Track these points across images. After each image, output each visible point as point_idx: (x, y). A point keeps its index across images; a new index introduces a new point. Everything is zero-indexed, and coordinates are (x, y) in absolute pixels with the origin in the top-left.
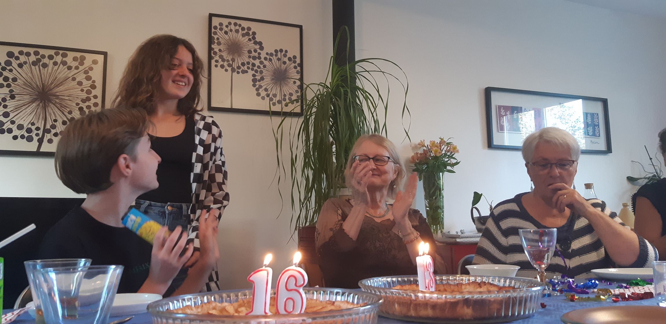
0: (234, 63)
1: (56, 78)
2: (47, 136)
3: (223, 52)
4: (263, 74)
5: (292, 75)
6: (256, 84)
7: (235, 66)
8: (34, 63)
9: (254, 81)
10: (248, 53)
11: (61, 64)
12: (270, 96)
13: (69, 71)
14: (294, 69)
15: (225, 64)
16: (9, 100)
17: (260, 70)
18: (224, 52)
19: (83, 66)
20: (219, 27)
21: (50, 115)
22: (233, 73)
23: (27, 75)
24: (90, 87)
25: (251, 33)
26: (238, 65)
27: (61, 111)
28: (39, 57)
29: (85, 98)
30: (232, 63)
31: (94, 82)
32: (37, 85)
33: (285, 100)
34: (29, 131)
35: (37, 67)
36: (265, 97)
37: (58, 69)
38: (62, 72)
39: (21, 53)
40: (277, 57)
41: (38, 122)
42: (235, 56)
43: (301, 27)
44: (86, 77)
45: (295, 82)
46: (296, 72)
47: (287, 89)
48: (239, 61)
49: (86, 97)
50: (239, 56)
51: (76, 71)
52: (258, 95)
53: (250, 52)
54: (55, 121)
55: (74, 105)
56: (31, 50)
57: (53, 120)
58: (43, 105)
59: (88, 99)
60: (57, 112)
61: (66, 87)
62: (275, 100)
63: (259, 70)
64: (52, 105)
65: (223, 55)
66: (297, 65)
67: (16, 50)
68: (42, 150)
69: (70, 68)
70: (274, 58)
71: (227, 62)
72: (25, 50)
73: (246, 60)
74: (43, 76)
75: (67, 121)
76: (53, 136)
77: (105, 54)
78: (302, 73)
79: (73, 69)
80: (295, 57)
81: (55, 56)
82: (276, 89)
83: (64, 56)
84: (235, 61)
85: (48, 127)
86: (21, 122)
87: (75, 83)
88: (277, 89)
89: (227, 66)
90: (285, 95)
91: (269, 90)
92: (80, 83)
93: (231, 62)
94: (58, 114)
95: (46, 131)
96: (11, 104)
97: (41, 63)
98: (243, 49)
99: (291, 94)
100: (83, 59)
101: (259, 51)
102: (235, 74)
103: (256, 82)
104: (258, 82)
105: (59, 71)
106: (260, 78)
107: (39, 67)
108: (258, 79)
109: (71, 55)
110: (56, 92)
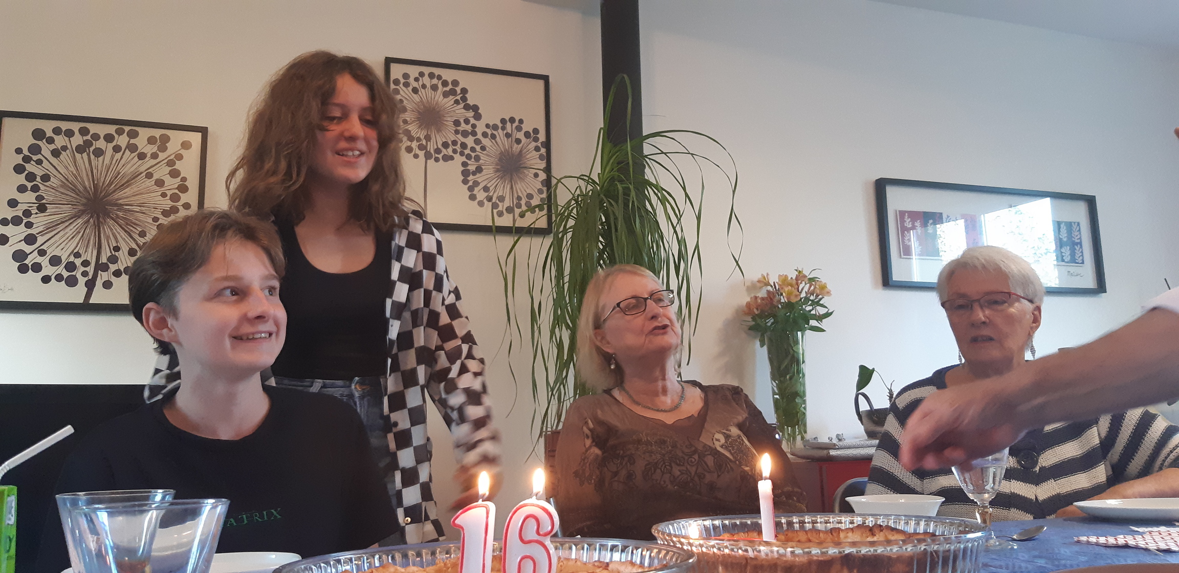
0: (429, 143)
1: (119, 174)
2: (101, 275)
3: (411, 124)
4: (481, 161)
5: (532, 162)
6: (469, 178)
7: (431, 147)
8: (80, 149)
9: (466, 173)
10: (453, 126)
11: (127, 150)
12: (494, 200)
13: (141, 162)
14: (534, 152)
15: (414, 145)
16: (36, 213)
17: (475, 154)
18: (413, 125)
19: (165, 153)
20: (402, 81)
21: (108, 238)
22: (428, 161)
23: (66, 168)
24: (177, 188)
25: (458, 89)
26: (437, 146)
27: (126, 231)
28: (89, 137)
29: (169, 209)
30: (427, 144)
31: (184, 180)
32: (85, 188)
33: (519, 206)
34: (70, 267)
35: (85, 155)
36: (485, 201)
37: (121, 158)
38: (129, 164)
39: (57, 131)
40: (505, 132)
41: (86, 251)
42: (431, 131)
43: (545, 79)
44: (170, 171)
45: (536, 175)
46: (538, 156)
47: (523, 187)
48: (438, 140)
49: (170, 206)
50: (439, 130)
51: (154, 162)
52: (473, 197)
53: (457, 123)
54: (117, 249)
55: (150, 221)
56: (75, 126)
57: (112, 248)
58: (94, 222)
59: (174, 210)
60: (119, 233)
61: (136, 189)
62: (502, 207)
63: (473, 155)
64: (111, 222)
65: (410, 129)
66: (540, 145)
67: (48, 127)
68: (93, 300)
69: (142, 156)
70: (500, 134)
71: (417, 141)
72: (65, 125)
73: (451, 137)
74: (95, 171)
75: (138, 249)
76: (112, 276)
77: (204, 131)
78: (548, 158)
79: (147, 159)
80: (536, 131)
81: (116, 136)
82: (504, 186)
83: (133, 135)
84: (432, 141)
85: (104, 260)
86: (57, 253)
87: (151, 182)
88: (506, 187)
89: (417, 148)
90: (519, 198)
91: (491, 190)
92: (160, 183)
93: (424, 142)
94: (121, 237)
95: (101, 267)
96: (39, 221)
97: (92, 149)
98: (445, 119)
99: (530, 196)
100: (165, 139)
101: (472, 121)
102: (431, 162)
103: (469, 176)
104: (471, 176)
105: (123, 162)
106: (476, 169)
107: (89, 155)
108: (471, 171)
109: (144, 133)
110: (119, 199)
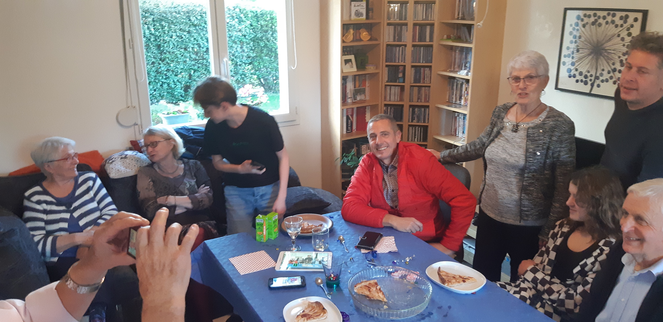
1: (607, 35)
2: (596, 81)
8: (593, 23)
11: (611, 23)
13: (616, 29)
16: (576, 53)
19: (626, 24)
21: (600, 65)
23: (588, 33)
27: (607, 62)
28: (596, 18)
32: (594, 41)
34: (586, 77)
35: (594, 26)
37: (608, 27)
38: (612, 30)
39: (585, 15)
41: (591, 71)
44: (628, 33)
51: (621, 29)
54: (603, 70)
55: (617, 57)
56: (591, 13)
57: (601, 69)
58: (596, 58)
60: (605, 63)
61: (612, 42)
64: (602, 58)
67: (582, 14)
68: (592, 93)
69: (617, 26)
72: (588, 13)
74: (598, 34)
75: (611, 71)
76: (600, 82)
77: (645, 12)
79: (619, 27)
81: (607, 16)
83: (614, 15)
85: (598, 74)
86: (582, 70)
87: (619, 39)
92: (623, 39)
94: (605, 65)
95: (597, 78)
96: (576, 56)
97: (597, 23)
100: (627, 17)
105: (609, 29)
109: (619, 14)
110: (606, 47)
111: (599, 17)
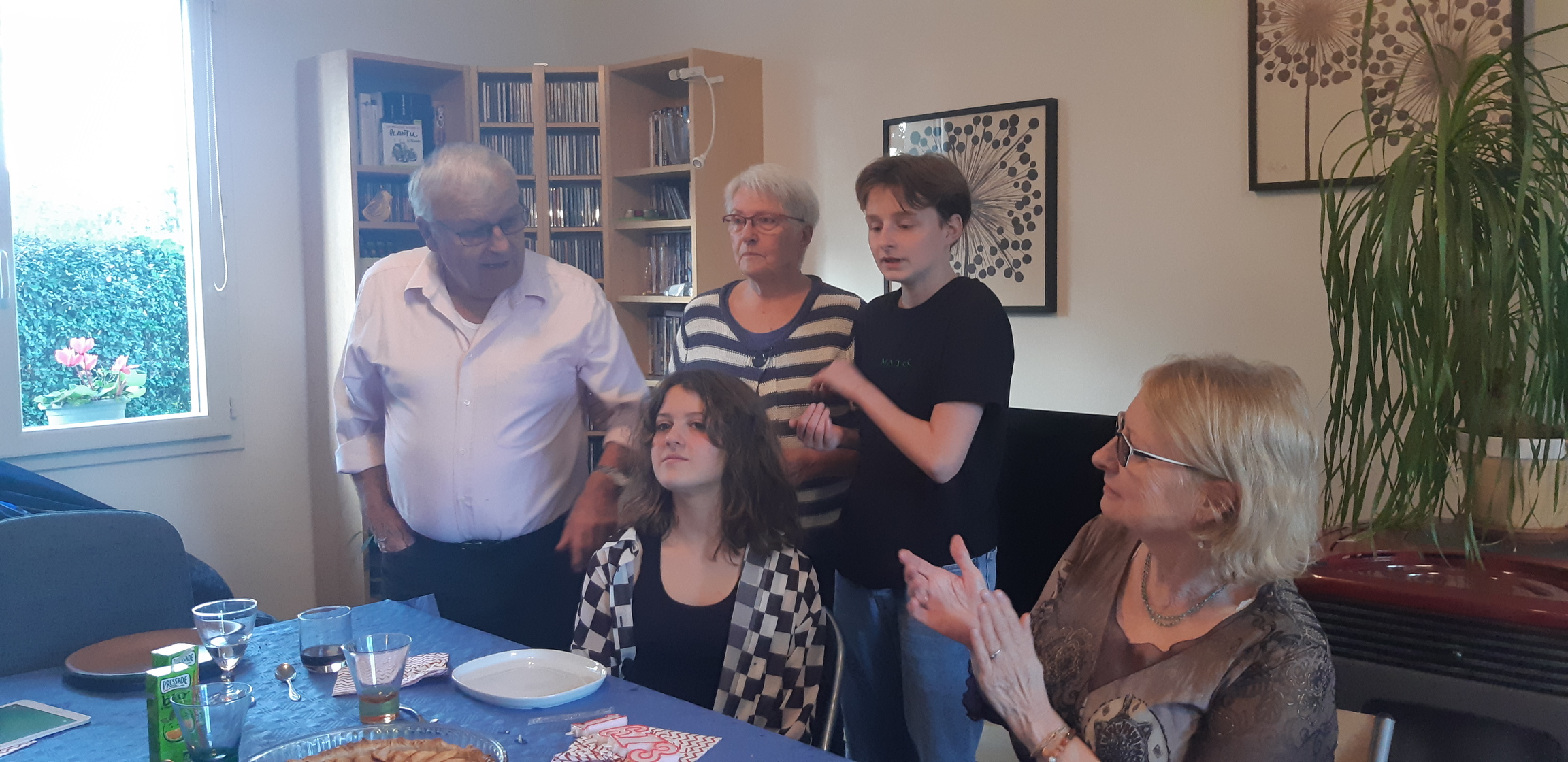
0: (1312, 59)
1: (979, 167)
3: (1287, 36)
4: (1396, 71)
6: (1374, 103)
7: (1316, 67)
8: (948, 147)
9: (1369, 95)
10: (1350, 25)
11: (984, 140)
12: (1415, 131)
13: (995, 151)
14: (1491, 37)
17: (1385, 61)
18: (1289, 37)
19: (1015, 136)
21: (973, 237)
22: (1311, 87)
24: (1027, 176)
26: (1325, 62)
27: (987, 229)
29: (1021, 200)
30: (1309, 61)
31: (1033, 164)
36: (1400, 135)
37: (980, 149)
38: (988, 155)
39: (929, 131)
40: (1436, 15)
42: (1315, 42)
44: (1021, 157)
46: (1497, 43)
48: (1326, 52)
49: (1022, 197)
50: (1327, 37)
51: (1006, 149)
52: (1379, 132)
53: (1352, 20)
54: (981, 249)
55: (1006, 215)
56: (942, 122)
57: (978, 248)
59: (1026, 201)
60: (981, 232)
61: (992, 182)
63: (1382, 63)
65: (1284, 45)
66: (1500, 23)
67: (921, 128)
69: (996, 144)
71: (1296, 61)
72: (934, 124)
73: (1346, 43)
75: (997, 247)
77: (1050, 103)
78: (1518, 41)
79: (1000, 146)
81: (974, 126)
82: (1433, 106)
83: (988, 122)
84: (1317, 55)
85: (971, 261)
87: (1005, 171)
88: (1436, 106)
89: (1296, 73)
91: (1409, 115)
92: (1012, 172)
93: (1305, 60)
94: (983, 235)
97: (956, 145)
98: (1337, 16)
100: (1015, 120)
102: (1316, 89)
103: (1374, 98)
104: (1378, 97)
105: (981, 153)
106: (1386, 85)
107: (954, 152)
108: (1378, 91)
109: (997, 117)
110: (980, 195)
111: (958, 131)
